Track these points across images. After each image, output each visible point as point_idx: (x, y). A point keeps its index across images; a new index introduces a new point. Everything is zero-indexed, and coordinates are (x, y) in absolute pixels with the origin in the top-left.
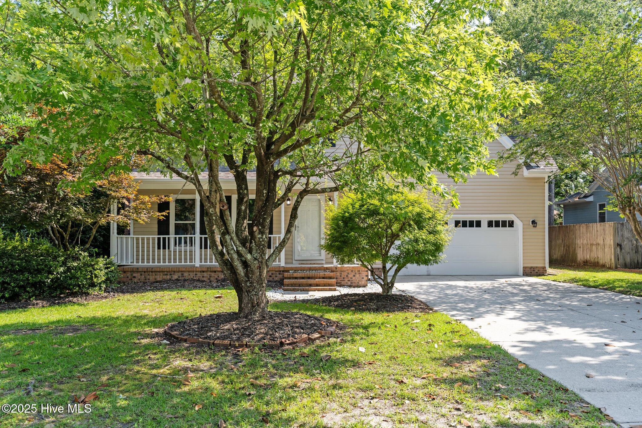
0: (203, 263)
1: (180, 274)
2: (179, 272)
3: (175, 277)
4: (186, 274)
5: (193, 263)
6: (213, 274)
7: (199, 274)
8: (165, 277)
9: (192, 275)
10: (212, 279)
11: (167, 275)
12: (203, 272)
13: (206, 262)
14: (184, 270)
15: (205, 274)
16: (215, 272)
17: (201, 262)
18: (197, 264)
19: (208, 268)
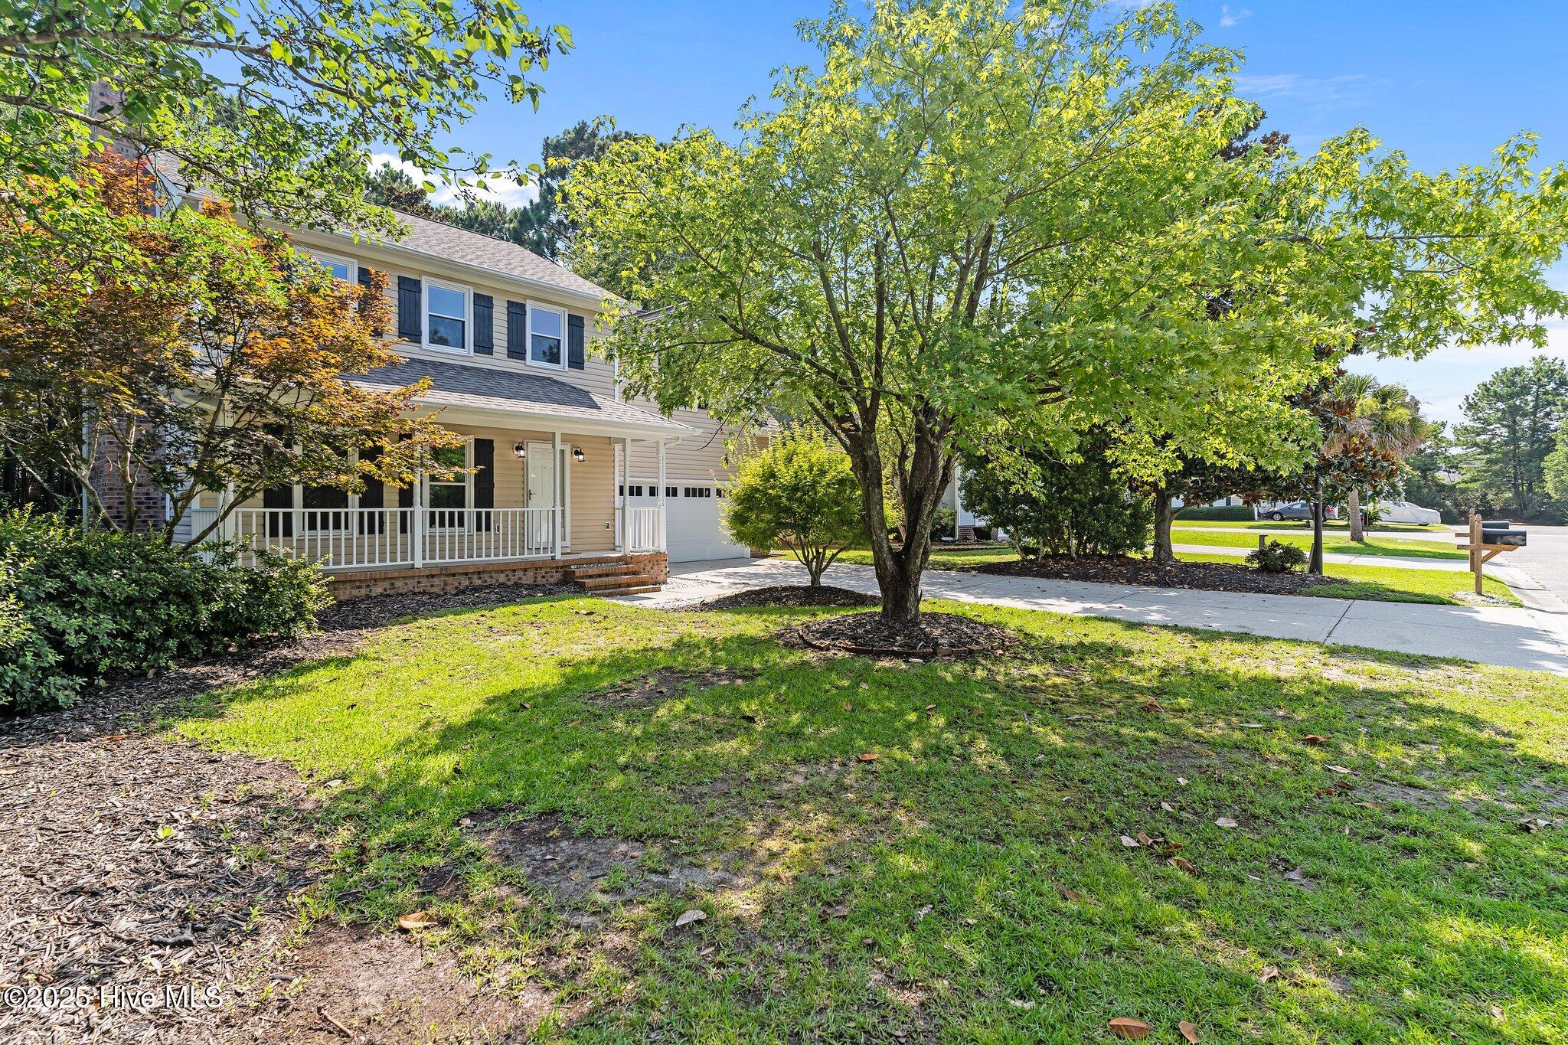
0: (428, 561)
1: (387, 584)
2: (384, 579)
3: (377, 590)
4: (399, 584)
5: (409, 562)
6: (450, 580)
7: (425, 582)
8: (355, 592)
9: (411, 585)
10: (448, 588)
11: (359, 587)
12: (433, 576)
13: (432, 558)
14: (396, 575)
15: (436, 581)
16: (454, 575)
17: (424, 559)
18: (419, 563)
19: (442, 569)
